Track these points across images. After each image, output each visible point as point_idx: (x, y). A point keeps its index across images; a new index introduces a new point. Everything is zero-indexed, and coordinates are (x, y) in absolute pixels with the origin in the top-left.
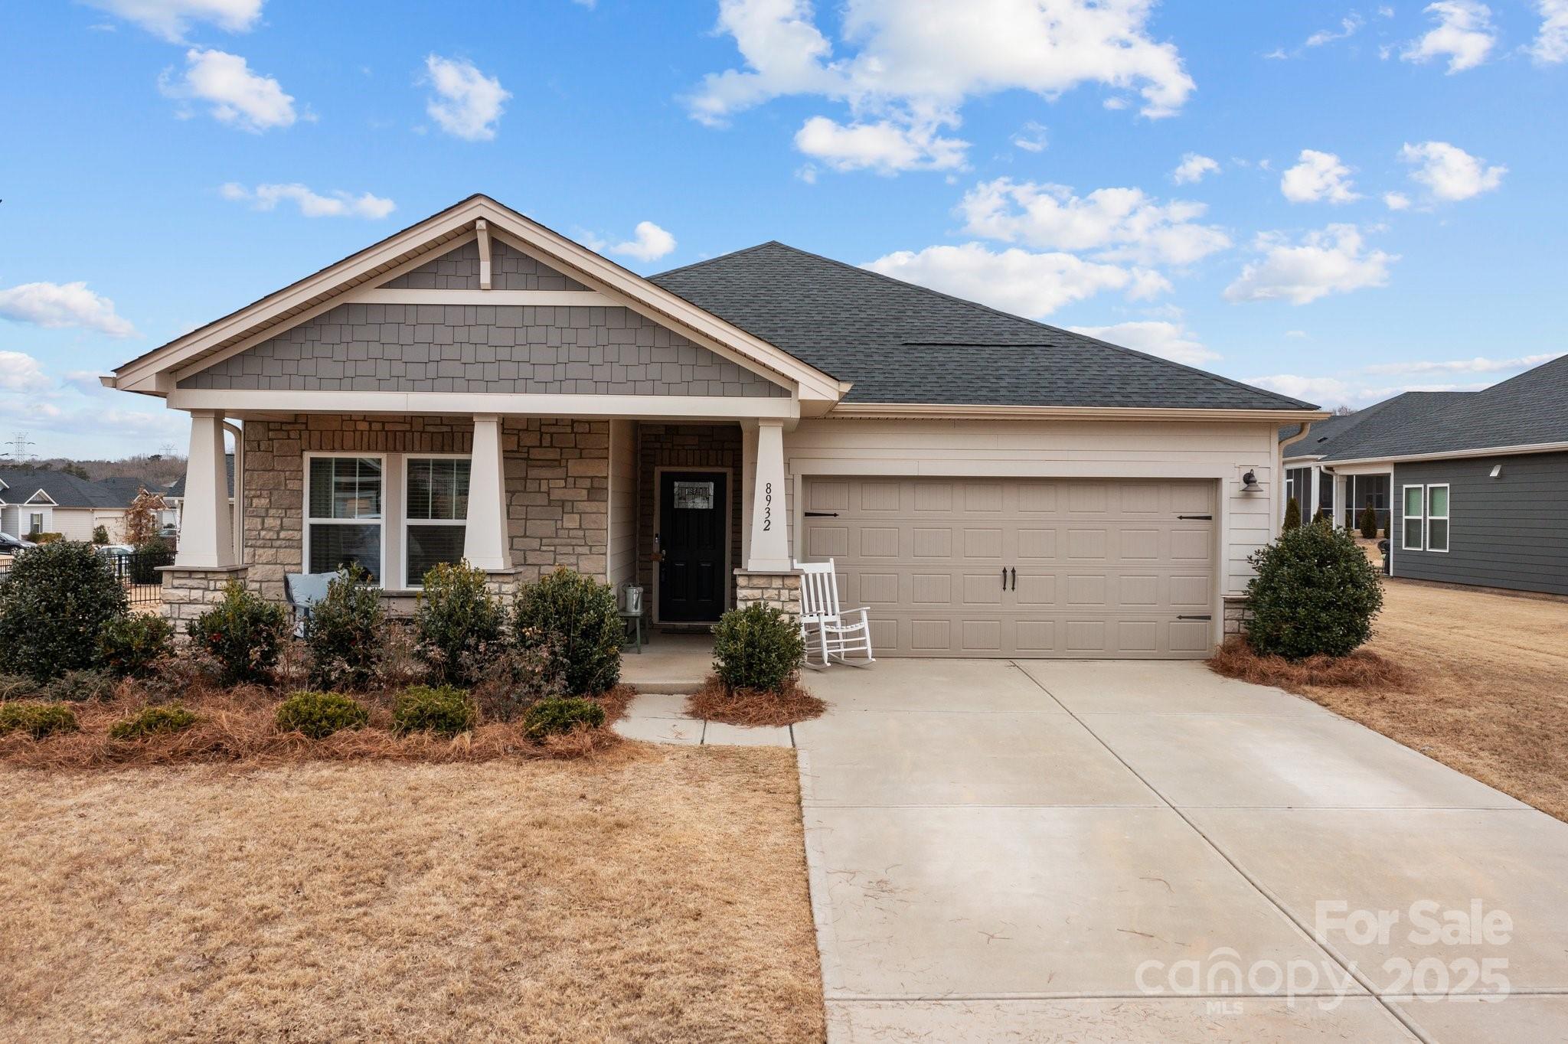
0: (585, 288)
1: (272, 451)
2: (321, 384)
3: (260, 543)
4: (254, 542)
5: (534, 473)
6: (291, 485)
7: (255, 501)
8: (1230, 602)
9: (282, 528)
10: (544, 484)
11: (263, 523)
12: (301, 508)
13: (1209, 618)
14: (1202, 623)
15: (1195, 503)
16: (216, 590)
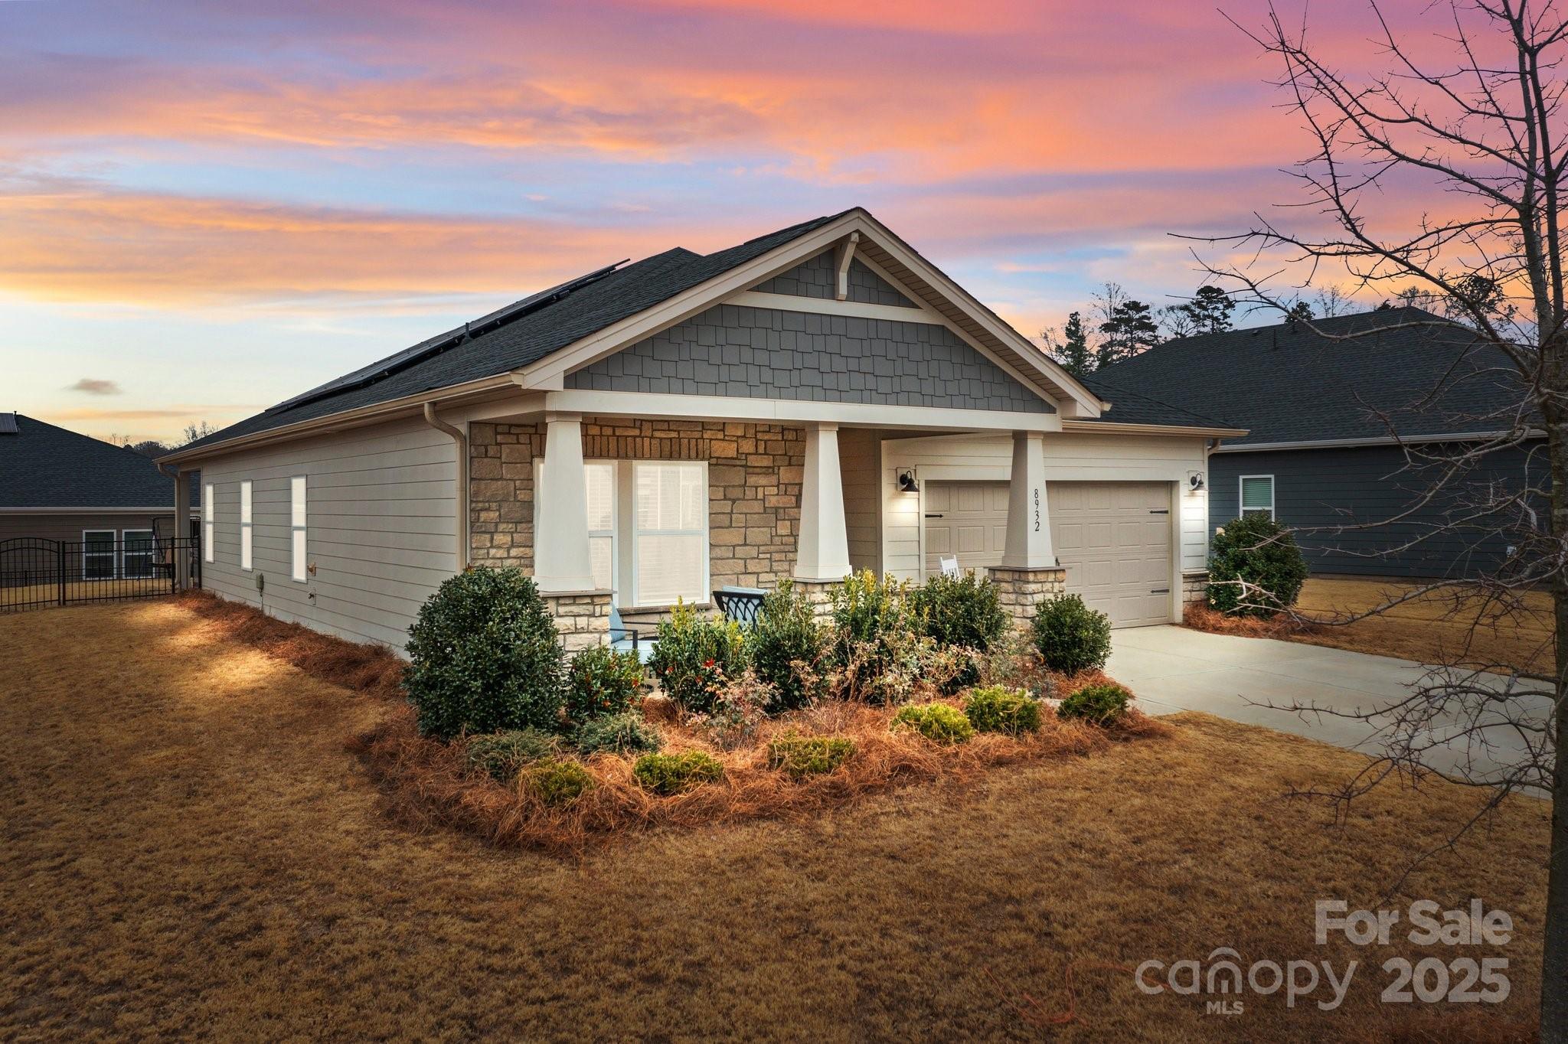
0: (914, 306)
1: (500, 458)
2: (699, 388)
5: (752, 480)
6: (521, 496)
7: (483, 516)
8: (1186, 577)
9: (513, 545)
10: (760, 490)
11: (492, 539)
12: (532, 522)
13: (1167, 591)
14: (1163, 596)
15: (1159, 500)
16: (601, 615)
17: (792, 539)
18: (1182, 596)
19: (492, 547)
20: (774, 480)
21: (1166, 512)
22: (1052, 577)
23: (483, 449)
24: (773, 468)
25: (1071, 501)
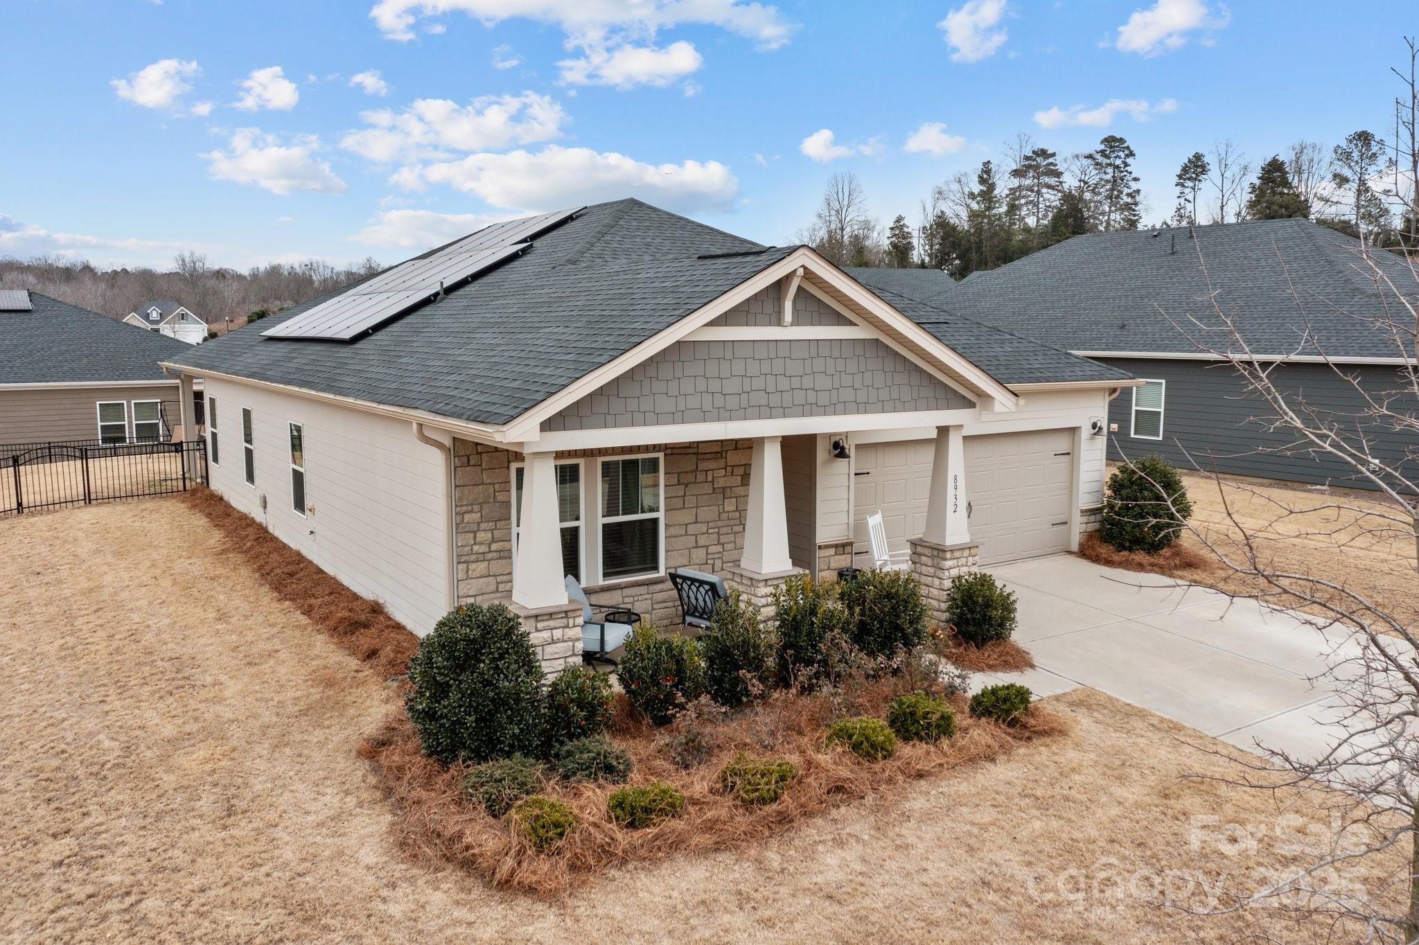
0: (852, 324)
1: (481, 465)
2: (659, 419)
3: (473, 557)
4: (467, 558)
5: (702, 466)
6: (500, 497)
7: (467, 517)
8: (1082, 511)
9: (493, 541)
10: (710, 473)
11: (475, 537)
12: (509, 519)
13: (1066, 523)
14: (1063, 527)
15: (1062, 444)
16: (574, 626)
17: (737, 514)
18: (1078, 528)
19: (475, 544)
20: (722, 463)
21: (1068, 454)
22: (966, 553)
23: (465, 459)
24: (721, 453)
25: (985, 451)
